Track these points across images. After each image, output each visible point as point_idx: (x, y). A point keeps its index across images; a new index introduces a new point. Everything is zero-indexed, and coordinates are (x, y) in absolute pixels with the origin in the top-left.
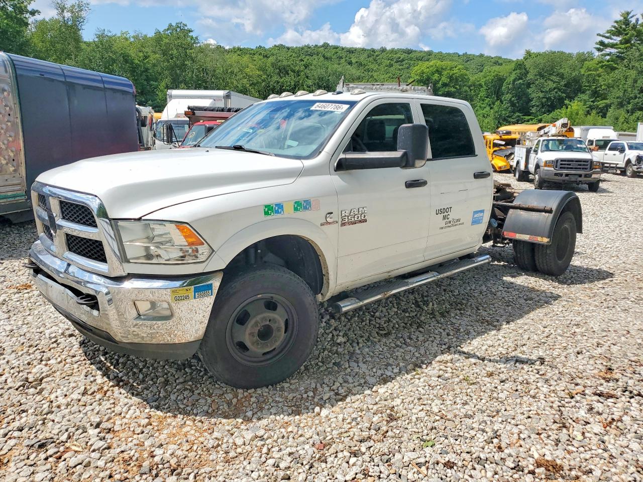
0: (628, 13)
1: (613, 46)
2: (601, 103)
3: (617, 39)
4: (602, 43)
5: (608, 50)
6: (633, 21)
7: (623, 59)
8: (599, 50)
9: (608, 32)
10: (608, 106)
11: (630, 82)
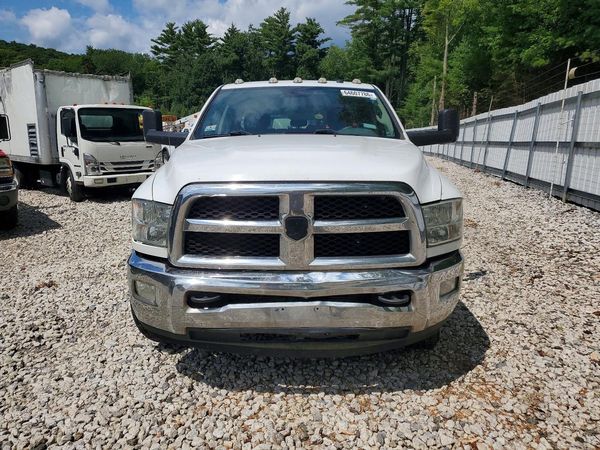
0: (172, 25)
1: (165, 51)
2: (165, 98)
3: (167, 46)
4: (156, 48)
5: (161, 55)
6: (177, 31)
7: (174, 63)
8: (155, 53)
9: (159, 39)
10: (170, 102)
11: (183, 82)
